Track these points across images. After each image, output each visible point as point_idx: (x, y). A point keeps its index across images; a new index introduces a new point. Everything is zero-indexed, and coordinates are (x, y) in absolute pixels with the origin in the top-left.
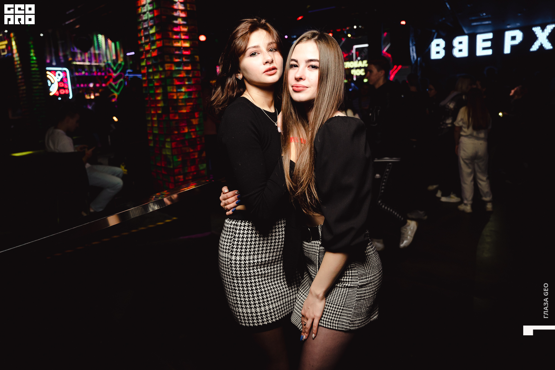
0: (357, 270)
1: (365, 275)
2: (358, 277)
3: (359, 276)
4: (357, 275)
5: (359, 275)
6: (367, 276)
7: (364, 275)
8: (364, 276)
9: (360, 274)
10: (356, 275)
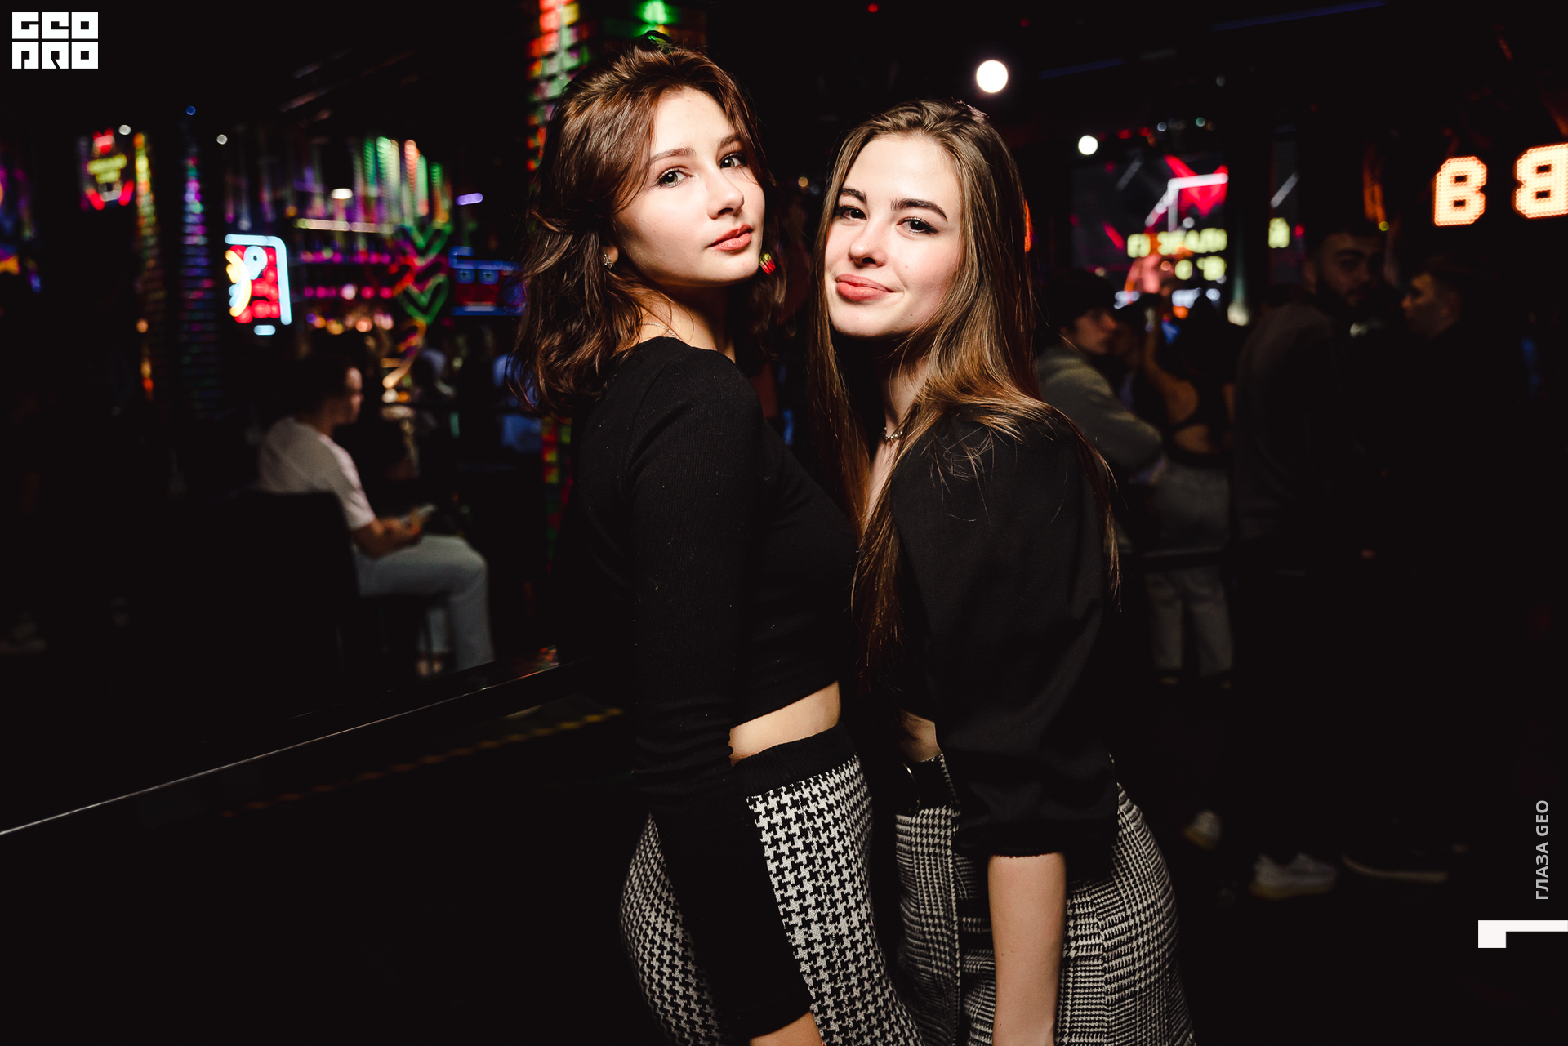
0: (1090, 896)
1: (1118, 907)
2: (1096, 920)
3: (1098, 915)
4: (1093, 912)
5: (1097, 910)
6: (1129, 912)
7: (1115, 908)
8: (1117, 913)
9: (1100, 908)
10: (1089, 913)
